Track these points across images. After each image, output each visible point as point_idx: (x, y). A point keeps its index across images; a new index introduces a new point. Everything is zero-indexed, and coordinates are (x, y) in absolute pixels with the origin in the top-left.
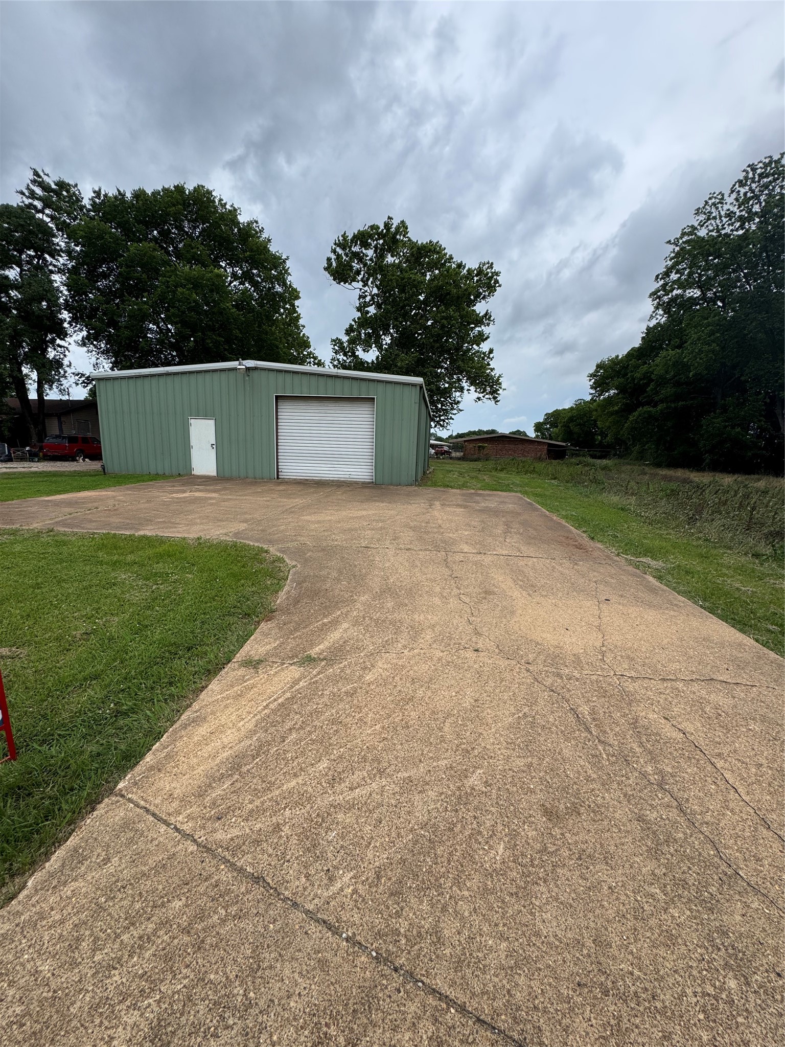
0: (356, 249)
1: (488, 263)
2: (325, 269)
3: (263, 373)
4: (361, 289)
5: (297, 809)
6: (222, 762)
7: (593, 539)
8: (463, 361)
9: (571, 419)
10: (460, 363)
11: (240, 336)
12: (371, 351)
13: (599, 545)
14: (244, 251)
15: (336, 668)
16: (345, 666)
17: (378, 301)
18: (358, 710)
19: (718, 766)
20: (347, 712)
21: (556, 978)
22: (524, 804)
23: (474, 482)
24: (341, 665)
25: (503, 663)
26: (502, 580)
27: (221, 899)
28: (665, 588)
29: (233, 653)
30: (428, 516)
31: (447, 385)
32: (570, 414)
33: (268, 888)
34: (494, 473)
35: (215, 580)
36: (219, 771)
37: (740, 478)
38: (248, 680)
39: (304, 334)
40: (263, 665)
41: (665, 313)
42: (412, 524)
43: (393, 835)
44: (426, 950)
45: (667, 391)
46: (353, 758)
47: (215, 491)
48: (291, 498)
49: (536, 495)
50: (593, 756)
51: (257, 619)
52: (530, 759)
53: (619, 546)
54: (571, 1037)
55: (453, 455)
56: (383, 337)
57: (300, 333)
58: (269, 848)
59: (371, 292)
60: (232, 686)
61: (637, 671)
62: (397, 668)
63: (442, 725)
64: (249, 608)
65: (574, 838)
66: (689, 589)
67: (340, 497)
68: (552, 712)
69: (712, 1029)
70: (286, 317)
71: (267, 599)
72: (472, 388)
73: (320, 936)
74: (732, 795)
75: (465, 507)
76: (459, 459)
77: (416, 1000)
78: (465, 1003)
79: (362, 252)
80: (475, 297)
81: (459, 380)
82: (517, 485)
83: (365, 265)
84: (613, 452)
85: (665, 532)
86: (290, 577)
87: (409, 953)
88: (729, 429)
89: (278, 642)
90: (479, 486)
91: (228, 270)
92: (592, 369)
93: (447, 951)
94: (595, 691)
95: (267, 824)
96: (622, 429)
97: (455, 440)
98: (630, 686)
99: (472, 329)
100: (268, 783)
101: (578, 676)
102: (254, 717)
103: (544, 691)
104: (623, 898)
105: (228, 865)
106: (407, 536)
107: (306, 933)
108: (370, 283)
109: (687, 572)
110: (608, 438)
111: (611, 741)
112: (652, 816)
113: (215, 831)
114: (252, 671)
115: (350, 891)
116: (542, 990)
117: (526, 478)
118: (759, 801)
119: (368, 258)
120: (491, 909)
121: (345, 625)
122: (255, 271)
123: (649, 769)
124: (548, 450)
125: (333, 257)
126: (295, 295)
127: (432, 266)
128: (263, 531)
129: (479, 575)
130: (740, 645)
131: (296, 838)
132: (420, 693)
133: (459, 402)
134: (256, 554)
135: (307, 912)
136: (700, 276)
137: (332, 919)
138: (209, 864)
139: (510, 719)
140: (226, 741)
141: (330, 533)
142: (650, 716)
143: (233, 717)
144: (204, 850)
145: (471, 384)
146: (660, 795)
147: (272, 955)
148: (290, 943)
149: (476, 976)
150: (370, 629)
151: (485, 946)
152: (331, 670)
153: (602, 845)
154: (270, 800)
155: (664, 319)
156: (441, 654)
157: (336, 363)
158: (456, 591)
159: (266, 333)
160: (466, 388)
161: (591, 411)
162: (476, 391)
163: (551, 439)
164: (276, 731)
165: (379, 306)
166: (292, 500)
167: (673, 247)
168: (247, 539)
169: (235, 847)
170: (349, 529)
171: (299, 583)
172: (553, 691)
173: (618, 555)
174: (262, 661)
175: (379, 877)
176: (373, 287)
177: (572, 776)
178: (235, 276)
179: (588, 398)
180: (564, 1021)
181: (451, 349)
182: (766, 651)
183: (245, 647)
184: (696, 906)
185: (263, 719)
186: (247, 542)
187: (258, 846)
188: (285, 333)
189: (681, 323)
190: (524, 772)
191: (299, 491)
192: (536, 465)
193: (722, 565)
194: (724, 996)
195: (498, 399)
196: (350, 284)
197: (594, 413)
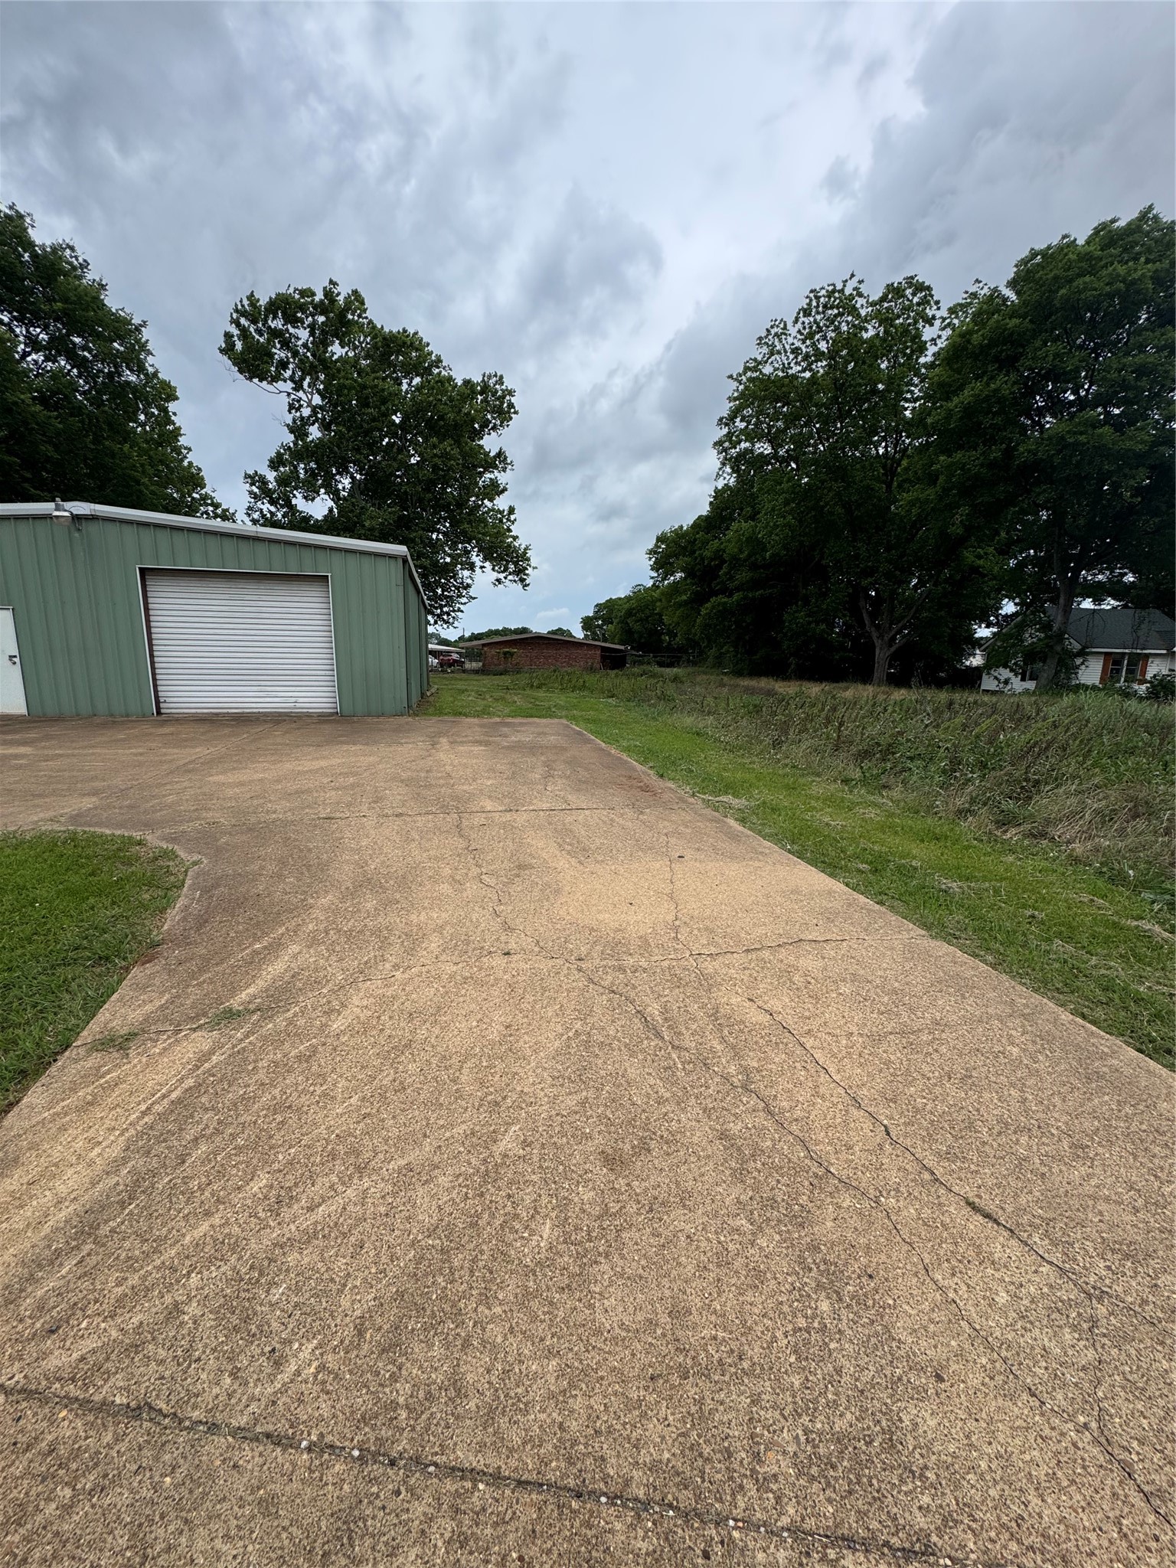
0: (277, 324)
1: (496, 376)
2: (222, 351)
3: (109, 526)
4: (289, 394)
5: (213, 1268)
6: (56, 1230)
7: (662, 776)
8: (470, 522)
9: (630, 613)
10: (466, 526)
11: (57, 456)
12: (318, 499)
13: (671, 785)
14: (50, 300)
15: (280, 1021)
16: (295, 1015)
17: (324, 419)
18: (320, 1081)
19: (808, 1046)
20: (300, 1089)
21: (623, 1381)
22: (578, 1158)
23: (500, 706)
24: (289, 1014)
25: (545, 965)
26: (542, 846)
27: (61, 1472)
28: (749, 833)
29: (76, 1031)
30: (429, 762)
31: (448, 560)
32: (626, 606)
33: (159, 1418)
34: (528, 692)
35: (32, 905)
36: (49, 1247)
37: (827, 687)
38: (109, 1072)
39: (190, 463)
40: (138, 1040)
41: (734, 471)
42: (404, 775)
43: (384, 1259)
44: (439, 1415)
45: (743, 576)
46: (312, 1160)
47: (24, 743)
48: (186, 747)
49: (588, 721)
50: (666, 1069)
51: (124, 963)
52: (584, 1093)
53: (695, 783)
54: (643, 1451)
55: (468, 666)
56: (338, 477)
57: (182, 460)
58: (160, 1350)
59: (310, 401)
60: (73, 1090)
61: (717, 945)
62: (384, 1002)
63: (457, 1074)
64: (107, 947)
65: (643, 1184)
66: (776, 831)
67: (279, 740)
68: (613, 1021)
69: (804, 1369)
70: (152, 429)
71: (144, 925)
72: (487, 564)
73: (261, 1460)
74: (823, 1078)
75: (487, 744)
76: (476, 672)
77: (426, 1495)
78: (499, 1467)
79: (287, 330)
80: (480, 427)
81: (467, 552)
82: (562, 708)
83: (295, 354)
84: (685, 658)
85: (748, 761)
86: (188, 882)
87: (413, 1429)
88: (813, 625)
89: (167, 996)
90: (507, 711)
91: (18, 330)
92: (651, 544)
93: (472, 1405)
94: (667, 981)
95: (154, 1310)
96: (693, 626)
97: (468, 644)
98: (709, 966)
99: (481, 474)
100: (154, 1241)
101: (645, 966)
102: (122, 1134)
103: (602, 994)
104: (703, 1244)
105: (75, 1406)
106: (396, 795)
107: (235, 1466)
108: (305, 384)
109: (773, 809)
110: (677, 639)
111: (687, 1044)
112: (735, 1128)
113: (45, 1355)
114: (115, 1055)
115: (312, 1370)
116: (605, 1405)
117: (573, 697)
118: (850, 1077)
119: (300, 343)
120: (534, 1318)
121: (294, 948)
122: (77, 340)
123: (732, 1069)
124: (602, 657)
125: (235, 332)
126: (168, 393)
127: (411, 369)
128: (130, 807)
129: (509, 843)
130: (830, 892)
131: (212, 1316)
132: (422, 1033)
133: (469, 586)
134: (119, 849)
135: (235, 1432)
136: (770, 427)
137: (282, 1427)
138: (33, 1417)
139: (557, 1044)
140: (62, 1189)
141: (262, 801)
142: (733, 1001)
143: (79, 1145)
144: (20, 1397)
145: (485, 559)
146: (745, 1099)
147: (171, 1528)
148: (205, 1494)
149: (515, 1422)
150: (338, 948)
151: (527, 1376)
152: (270, 1026)
153: (677, 1184)
154: (158, 1269)
155: (733, 480)
156: (455, 968)
157: (256, 516)
158: (475, 871)
159: (113, 455)
160: (478, 564)
161: (654, 602)
162: (493, 569)
163: (605, 640)
164: (167, 1148)
165: (325, 426)
166: (188, 750)
167: (736, 384)
168: (100, 824)
169: (91, 1370)
170: (297, 792)
171: (206, 891)
172: (613, 991)
173: (693, 795)
174: (136, 1035)
175: (360, 1333)
176: (312, 394)
177: (639, 1103)
178: (34, 344)
179: (649, 584)
180: (634, 1434)
181: (450, 504)
182: (856, 895)
183: (99, 1015)
184: (786, 1226)
185: (140, 1135)
186: (98, 830)
187: (136, 1353)
188: (150, 457)
189: (753, 487)
190: (576, 1113)
191: (203, 734)
192: (587, 677)
193: (811, 797)
194: (816, 1325)
195: (527, 582)
196: (270, 383)
197: (658, 604)
